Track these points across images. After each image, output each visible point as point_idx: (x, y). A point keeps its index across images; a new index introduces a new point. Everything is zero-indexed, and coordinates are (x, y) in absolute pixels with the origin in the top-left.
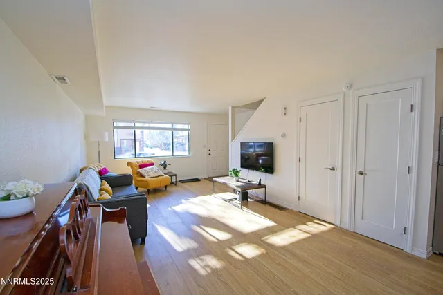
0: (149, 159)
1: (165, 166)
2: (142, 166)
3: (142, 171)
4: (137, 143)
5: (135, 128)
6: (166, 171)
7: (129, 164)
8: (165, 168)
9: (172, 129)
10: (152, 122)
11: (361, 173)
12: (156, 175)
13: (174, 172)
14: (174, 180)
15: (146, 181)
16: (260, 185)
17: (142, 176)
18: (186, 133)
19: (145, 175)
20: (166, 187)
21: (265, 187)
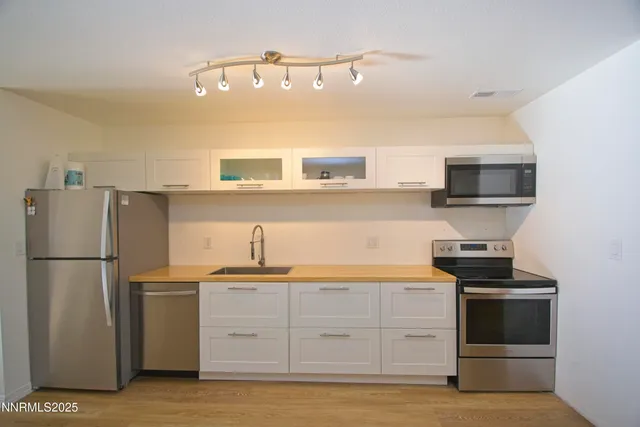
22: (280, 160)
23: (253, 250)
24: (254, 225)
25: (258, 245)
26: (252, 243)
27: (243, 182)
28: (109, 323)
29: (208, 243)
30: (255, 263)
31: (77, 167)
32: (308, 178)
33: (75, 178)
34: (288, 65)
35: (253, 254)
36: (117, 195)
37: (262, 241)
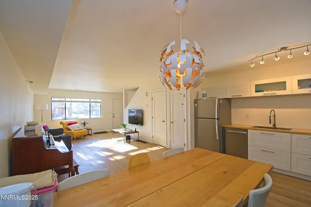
0: (75, 120)
1: (84, 124)
2: (69, 124)
3: (69, 127)
4: (67, 110)
5: (65, 101)
6: (85, 127)
7: (61, 123)
8: (84, 125)
9: (90, 102)
10: (77, 98)
11: (172, 123)
12: (78, 129)
13: (90, 128)
14: (90, 133)
15: (71, 133)
16: (136, 132)
17: (69, 130)
18: (99, 104)
19: (71, 129)
20: (85, 136)
21: (138, 132)
22: (285, 82)
23: (270, 119)
24: (271, 110)
25: (272, 118)
26: (270, 117)
27: (265, 92)
28: (217, 138)
29: (247, 117)
30: (271, 125)
31: (205, 93)
32: (301, 88)
33: (204, 95)
34: (291, 49)
35: (270, 122)
36: (219, 100)
37: (275, 116)
